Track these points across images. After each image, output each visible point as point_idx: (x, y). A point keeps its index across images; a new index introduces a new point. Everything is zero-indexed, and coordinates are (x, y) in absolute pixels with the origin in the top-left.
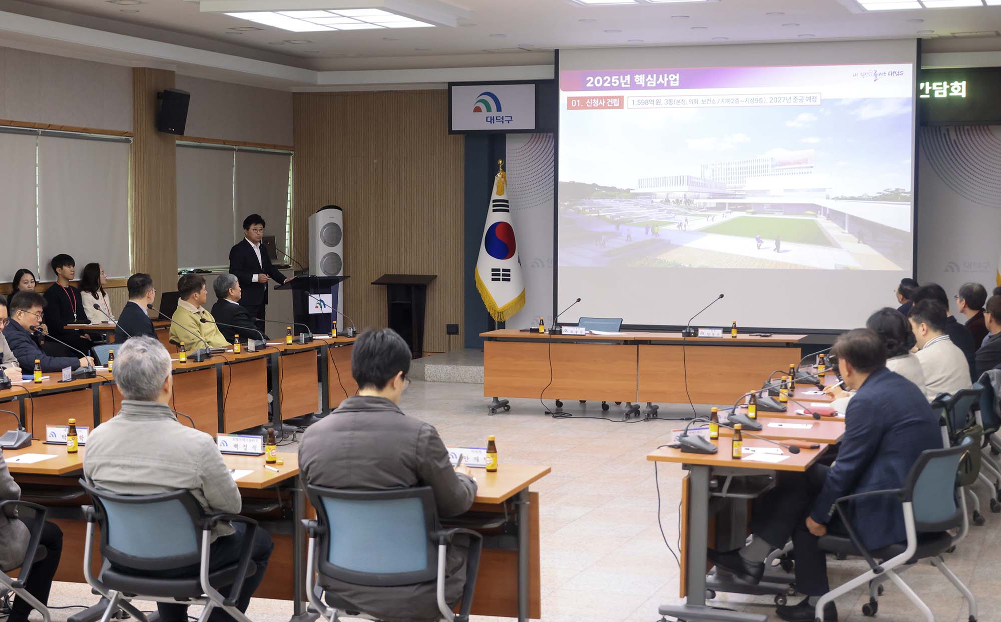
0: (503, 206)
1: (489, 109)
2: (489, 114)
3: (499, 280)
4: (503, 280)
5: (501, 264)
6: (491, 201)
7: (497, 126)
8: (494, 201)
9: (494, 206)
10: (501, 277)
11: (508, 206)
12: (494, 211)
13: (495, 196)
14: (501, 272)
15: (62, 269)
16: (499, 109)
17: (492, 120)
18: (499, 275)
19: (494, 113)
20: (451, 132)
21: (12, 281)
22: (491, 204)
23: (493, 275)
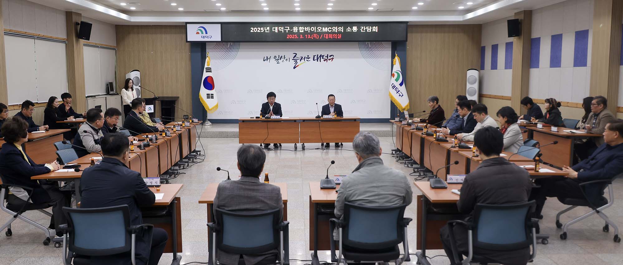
0: (209, 70)
1: (202, 33)
2: (203, 35)
3: (209, 98)
4: (211, 98)
5: (210, 92)
6: (205, 68)
7: (206, 40)
8: (206, 68)
9: (206, 70)
10: (210, 97)
11: (211, 70)
12: (206, 72)
13: (206, 66)
14: (210, 95)
15: (66, 99)
16: (206, 33)
17: (204, 37)
18: (209, 96)
19: (204, 34)
20: (187, 41)
21: (48, 101)
22: (205, 69)
23: (207, 96)
